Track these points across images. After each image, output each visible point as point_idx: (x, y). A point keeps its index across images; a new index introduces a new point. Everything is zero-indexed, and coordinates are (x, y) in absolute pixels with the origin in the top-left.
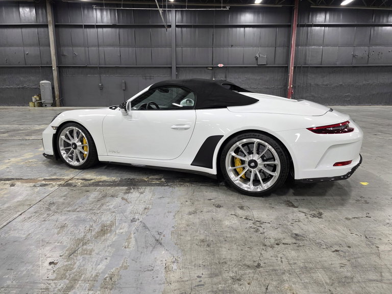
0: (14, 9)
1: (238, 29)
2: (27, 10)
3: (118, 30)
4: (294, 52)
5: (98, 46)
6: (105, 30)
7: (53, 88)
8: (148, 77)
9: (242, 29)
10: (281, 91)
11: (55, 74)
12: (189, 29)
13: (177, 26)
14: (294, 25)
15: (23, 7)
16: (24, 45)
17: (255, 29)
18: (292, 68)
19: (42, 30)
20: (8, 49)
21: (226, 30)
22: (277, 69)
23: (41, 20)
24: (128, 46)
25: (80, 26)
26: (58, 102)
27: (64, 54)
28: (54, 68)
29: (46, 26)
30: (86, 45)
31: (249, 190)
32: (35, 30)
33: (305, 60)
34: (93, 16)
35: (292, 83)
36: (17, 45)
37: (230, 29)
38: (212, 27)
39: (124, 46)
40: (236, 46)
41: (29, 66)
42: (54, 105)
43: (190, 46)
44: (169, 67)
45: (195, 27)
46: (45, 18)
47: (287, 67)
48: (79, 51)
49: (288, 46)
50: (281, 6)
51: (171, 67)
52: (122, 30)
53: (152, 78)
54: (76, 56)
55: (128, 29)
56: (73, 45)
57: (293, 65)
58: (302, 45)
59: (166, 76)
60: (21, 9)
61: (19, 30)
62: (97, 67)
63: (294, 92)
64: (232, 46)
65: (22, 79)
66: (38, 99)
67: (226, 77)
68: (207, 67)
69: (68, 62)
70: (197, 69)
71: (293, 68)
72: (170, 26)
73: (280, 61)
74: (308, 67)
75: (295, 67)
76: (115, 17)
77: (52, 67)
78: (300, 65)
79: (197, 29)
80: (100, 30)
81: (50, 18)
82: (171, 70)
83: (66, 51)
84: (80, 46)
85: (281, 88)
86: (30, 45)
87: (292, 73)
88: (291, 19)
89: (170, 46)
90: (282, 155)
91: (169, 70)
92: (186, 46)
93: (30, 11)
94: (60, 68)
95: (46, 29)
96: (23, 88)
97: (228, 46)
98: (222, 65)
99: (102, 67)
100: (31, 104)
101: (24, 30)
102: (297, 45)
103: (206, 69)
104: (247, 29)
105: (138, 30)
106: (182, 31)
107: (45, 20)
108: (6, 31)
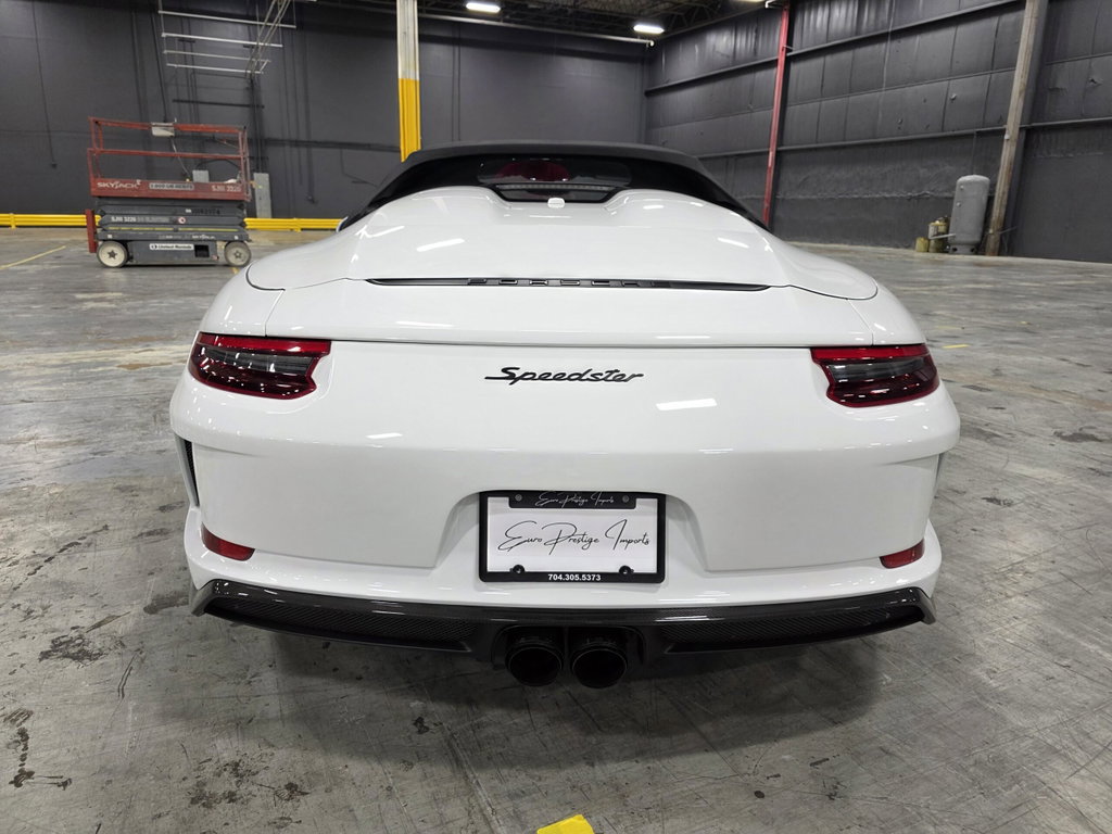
7: (990, 200)
11: (1008, 152)
16: (952, 73)
19: (1009, 18)
20: (910, 91)
26: (992, 240)
27: (1058, 84)
28: (1011, 134)
29: (1019, 6)
32: (993, 22)
36: (935, 78)
41: (951, 133)
42: (978, 248)
48: (1109, 69)
54: (1095, 87)
56: (1095, 52)
61: (949, 34)
65: (922, 172)
66: (942, 229)
69: (1063, 112)
77: (1003, 132)
83: (1067, 77)
86: (968, 72)
94: (1030, 135)
95: (1020, 13)
96: (918, 198)
100: (920, 242)
101: (963, 29)
108: (918, 40)
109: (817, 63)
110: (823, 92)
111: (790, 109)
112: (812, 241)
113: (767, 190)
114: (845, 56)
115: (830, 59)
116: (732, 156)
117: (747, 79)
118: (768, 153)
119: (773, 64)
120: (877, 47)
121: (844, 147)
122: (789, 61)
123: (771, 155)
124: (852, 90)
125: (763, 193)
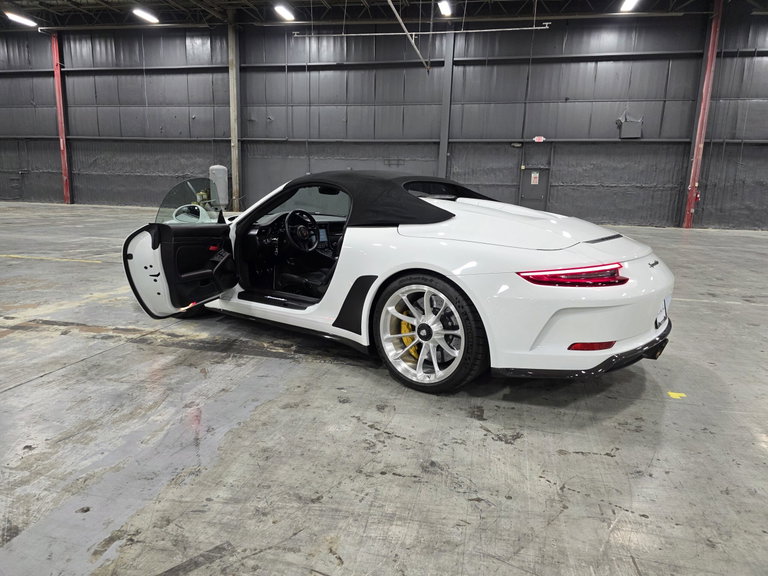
0: (178, 42)
1: (582, 65)
2: (198, 42)
3: (345, 73)
4: (707, 111)
5: (310, 104)
6: (323, 74)
7: (230, 179)
8: (395, 162)
9: (591, 65)
10: (671, 195)
11: (235, 153)
12: (478, 68)
13: (456, 63)
14: (711, 53)
15: (192, 37)
16: (190, 104)
17: (620, 64)
18: (699, 146)
19: (219, 76)
20: (164, 110)
21: (556, 67)
22: (665, 146)
23: (219, 58)
24: (362, 103)
25: (281, 69)
26: (236, 203)
27: (253, 118)
28: (234, 143)
29: (225, 70)
30: (289, 102)
31: (414, 379)
32: (208, 77)
33: (734, 127)
34: (304, 50)
35: (697, 179)
36: (179, 105)
37: (564, 66)
38: (526, 62)
39: (355, 103)
40: (576, 100)
41: (196, 139)
42: (229, 208)
43: (479, 101)
44: (435, 143)
45: (492, 63)
46: (225, 56)
47: (689, 143)
48: (276, 113)
49: (695, 98)
50: (682, 14)
51: (438, 143)
52: (352, 74)
53: (402, 162)
54: (271, 122)
55: (362, 72)
56: (267, 103)
57: (703, 140)
58: (727, 97)
59: (427, 159)
60: (188, 41)
61: (182, 78)
62: (304, 143)
63: (704, 198)
64: (567, 99)
65: (183, 161)
66: (205, 197)
67: (549, 163)
68: (511, 143)
69: (257, 133)
70: (489, 146)
71: (702, 146)
72: (441, 64)
73: (672, 131)
74: (739, 144)
75: (706, 145)
76: (342, 49)
77: (230, 141)
78: (721, 140)
79: (495, 68)
80: (314, 74)
81: (232, 56)
82: (439, 148)
83: (256, 113)
84: (279, 104)
85: (672, 189)
86: (200, 104)
87: (700, 157)
88: (703, 41)
89: (440, 103)
90: (468, 319)
91: (434, 147)
92: (472, 102)
93: (203, 44)
94: (243, 143)
95: (226, 74)
97: (558, 100)
98: (542, 139)
99: (313, 143)
101: (192, 77)
102: (715, 97)
103: (507, 146)
104: (601, 65)
105: (381, 73)
106: (464, 72)
107: (225, 60)
108: (164, 79)
109: (90, 79)
110: (97, 101)
111: (71, 110)
112: (110, 204)
113: (63, 167)
114: (111, 79)
115: (98, 79)
116: (22, 139)
117: (26, 82)
118: (58, 140)
119: (51, 74)
120: (134, 77)
121: (122, 141)
122: (64, 74)
123: (62, 142)
124: (120, 103)
125: (60, 168)
